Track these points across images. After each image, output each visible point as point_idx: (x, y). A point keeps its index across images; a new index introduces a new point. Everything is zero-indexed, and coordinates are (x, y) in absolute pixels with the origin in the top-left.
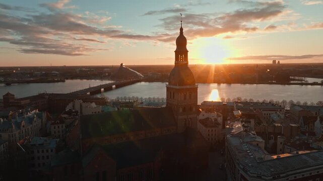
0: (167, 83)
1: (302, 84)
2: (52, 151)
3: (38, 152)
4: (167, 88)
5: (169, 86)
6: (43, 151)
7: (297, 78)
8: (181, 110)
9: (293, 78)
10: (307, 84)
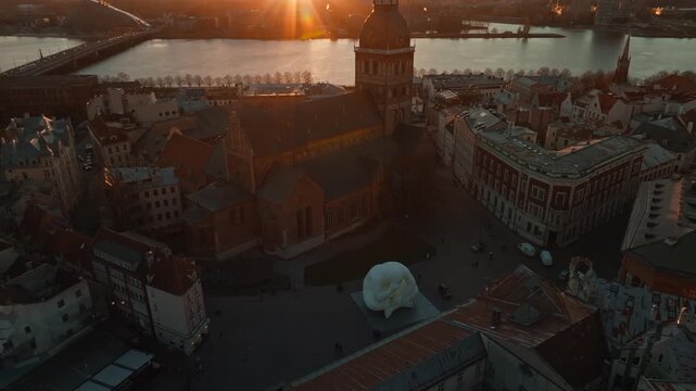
0: (358, 45)
1: (487, 36)
2: (173, 190)
3: (147, 195)
4: (357, 53)
5: (364, 50)
6: (156, 193)
7: (473, 23)
8: (390, 95)
9: (467, 23)
10: (495, 35)
